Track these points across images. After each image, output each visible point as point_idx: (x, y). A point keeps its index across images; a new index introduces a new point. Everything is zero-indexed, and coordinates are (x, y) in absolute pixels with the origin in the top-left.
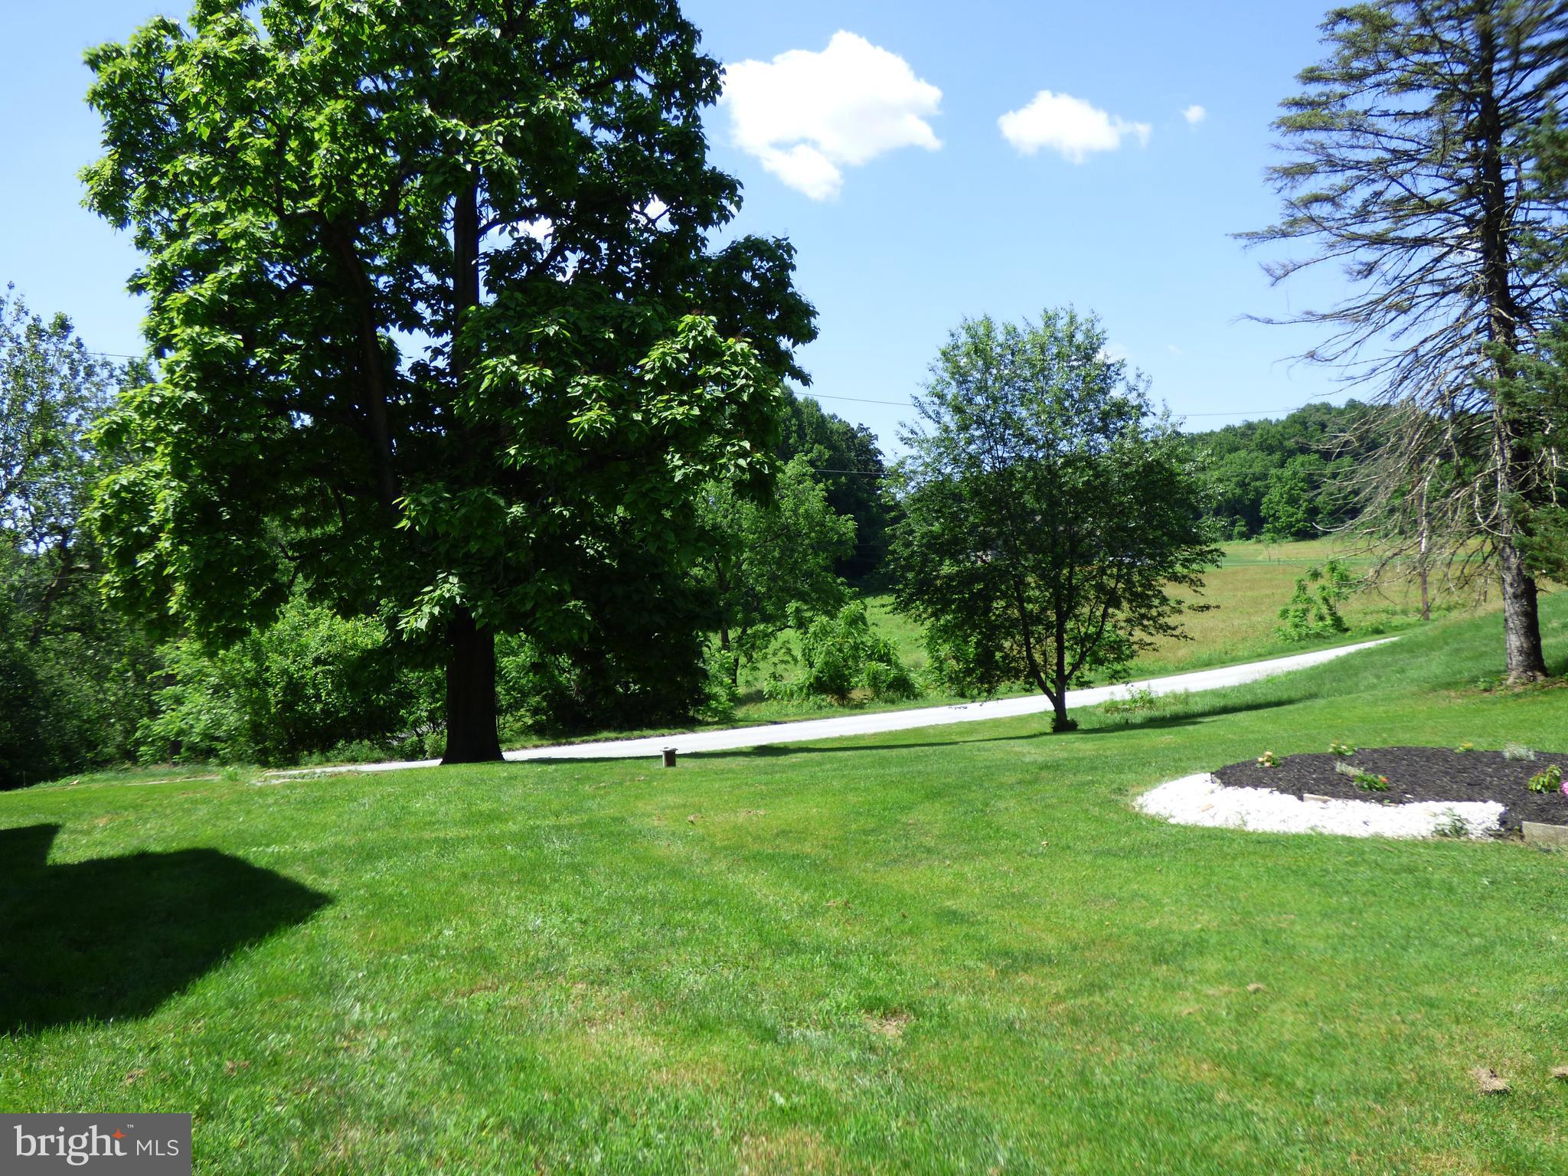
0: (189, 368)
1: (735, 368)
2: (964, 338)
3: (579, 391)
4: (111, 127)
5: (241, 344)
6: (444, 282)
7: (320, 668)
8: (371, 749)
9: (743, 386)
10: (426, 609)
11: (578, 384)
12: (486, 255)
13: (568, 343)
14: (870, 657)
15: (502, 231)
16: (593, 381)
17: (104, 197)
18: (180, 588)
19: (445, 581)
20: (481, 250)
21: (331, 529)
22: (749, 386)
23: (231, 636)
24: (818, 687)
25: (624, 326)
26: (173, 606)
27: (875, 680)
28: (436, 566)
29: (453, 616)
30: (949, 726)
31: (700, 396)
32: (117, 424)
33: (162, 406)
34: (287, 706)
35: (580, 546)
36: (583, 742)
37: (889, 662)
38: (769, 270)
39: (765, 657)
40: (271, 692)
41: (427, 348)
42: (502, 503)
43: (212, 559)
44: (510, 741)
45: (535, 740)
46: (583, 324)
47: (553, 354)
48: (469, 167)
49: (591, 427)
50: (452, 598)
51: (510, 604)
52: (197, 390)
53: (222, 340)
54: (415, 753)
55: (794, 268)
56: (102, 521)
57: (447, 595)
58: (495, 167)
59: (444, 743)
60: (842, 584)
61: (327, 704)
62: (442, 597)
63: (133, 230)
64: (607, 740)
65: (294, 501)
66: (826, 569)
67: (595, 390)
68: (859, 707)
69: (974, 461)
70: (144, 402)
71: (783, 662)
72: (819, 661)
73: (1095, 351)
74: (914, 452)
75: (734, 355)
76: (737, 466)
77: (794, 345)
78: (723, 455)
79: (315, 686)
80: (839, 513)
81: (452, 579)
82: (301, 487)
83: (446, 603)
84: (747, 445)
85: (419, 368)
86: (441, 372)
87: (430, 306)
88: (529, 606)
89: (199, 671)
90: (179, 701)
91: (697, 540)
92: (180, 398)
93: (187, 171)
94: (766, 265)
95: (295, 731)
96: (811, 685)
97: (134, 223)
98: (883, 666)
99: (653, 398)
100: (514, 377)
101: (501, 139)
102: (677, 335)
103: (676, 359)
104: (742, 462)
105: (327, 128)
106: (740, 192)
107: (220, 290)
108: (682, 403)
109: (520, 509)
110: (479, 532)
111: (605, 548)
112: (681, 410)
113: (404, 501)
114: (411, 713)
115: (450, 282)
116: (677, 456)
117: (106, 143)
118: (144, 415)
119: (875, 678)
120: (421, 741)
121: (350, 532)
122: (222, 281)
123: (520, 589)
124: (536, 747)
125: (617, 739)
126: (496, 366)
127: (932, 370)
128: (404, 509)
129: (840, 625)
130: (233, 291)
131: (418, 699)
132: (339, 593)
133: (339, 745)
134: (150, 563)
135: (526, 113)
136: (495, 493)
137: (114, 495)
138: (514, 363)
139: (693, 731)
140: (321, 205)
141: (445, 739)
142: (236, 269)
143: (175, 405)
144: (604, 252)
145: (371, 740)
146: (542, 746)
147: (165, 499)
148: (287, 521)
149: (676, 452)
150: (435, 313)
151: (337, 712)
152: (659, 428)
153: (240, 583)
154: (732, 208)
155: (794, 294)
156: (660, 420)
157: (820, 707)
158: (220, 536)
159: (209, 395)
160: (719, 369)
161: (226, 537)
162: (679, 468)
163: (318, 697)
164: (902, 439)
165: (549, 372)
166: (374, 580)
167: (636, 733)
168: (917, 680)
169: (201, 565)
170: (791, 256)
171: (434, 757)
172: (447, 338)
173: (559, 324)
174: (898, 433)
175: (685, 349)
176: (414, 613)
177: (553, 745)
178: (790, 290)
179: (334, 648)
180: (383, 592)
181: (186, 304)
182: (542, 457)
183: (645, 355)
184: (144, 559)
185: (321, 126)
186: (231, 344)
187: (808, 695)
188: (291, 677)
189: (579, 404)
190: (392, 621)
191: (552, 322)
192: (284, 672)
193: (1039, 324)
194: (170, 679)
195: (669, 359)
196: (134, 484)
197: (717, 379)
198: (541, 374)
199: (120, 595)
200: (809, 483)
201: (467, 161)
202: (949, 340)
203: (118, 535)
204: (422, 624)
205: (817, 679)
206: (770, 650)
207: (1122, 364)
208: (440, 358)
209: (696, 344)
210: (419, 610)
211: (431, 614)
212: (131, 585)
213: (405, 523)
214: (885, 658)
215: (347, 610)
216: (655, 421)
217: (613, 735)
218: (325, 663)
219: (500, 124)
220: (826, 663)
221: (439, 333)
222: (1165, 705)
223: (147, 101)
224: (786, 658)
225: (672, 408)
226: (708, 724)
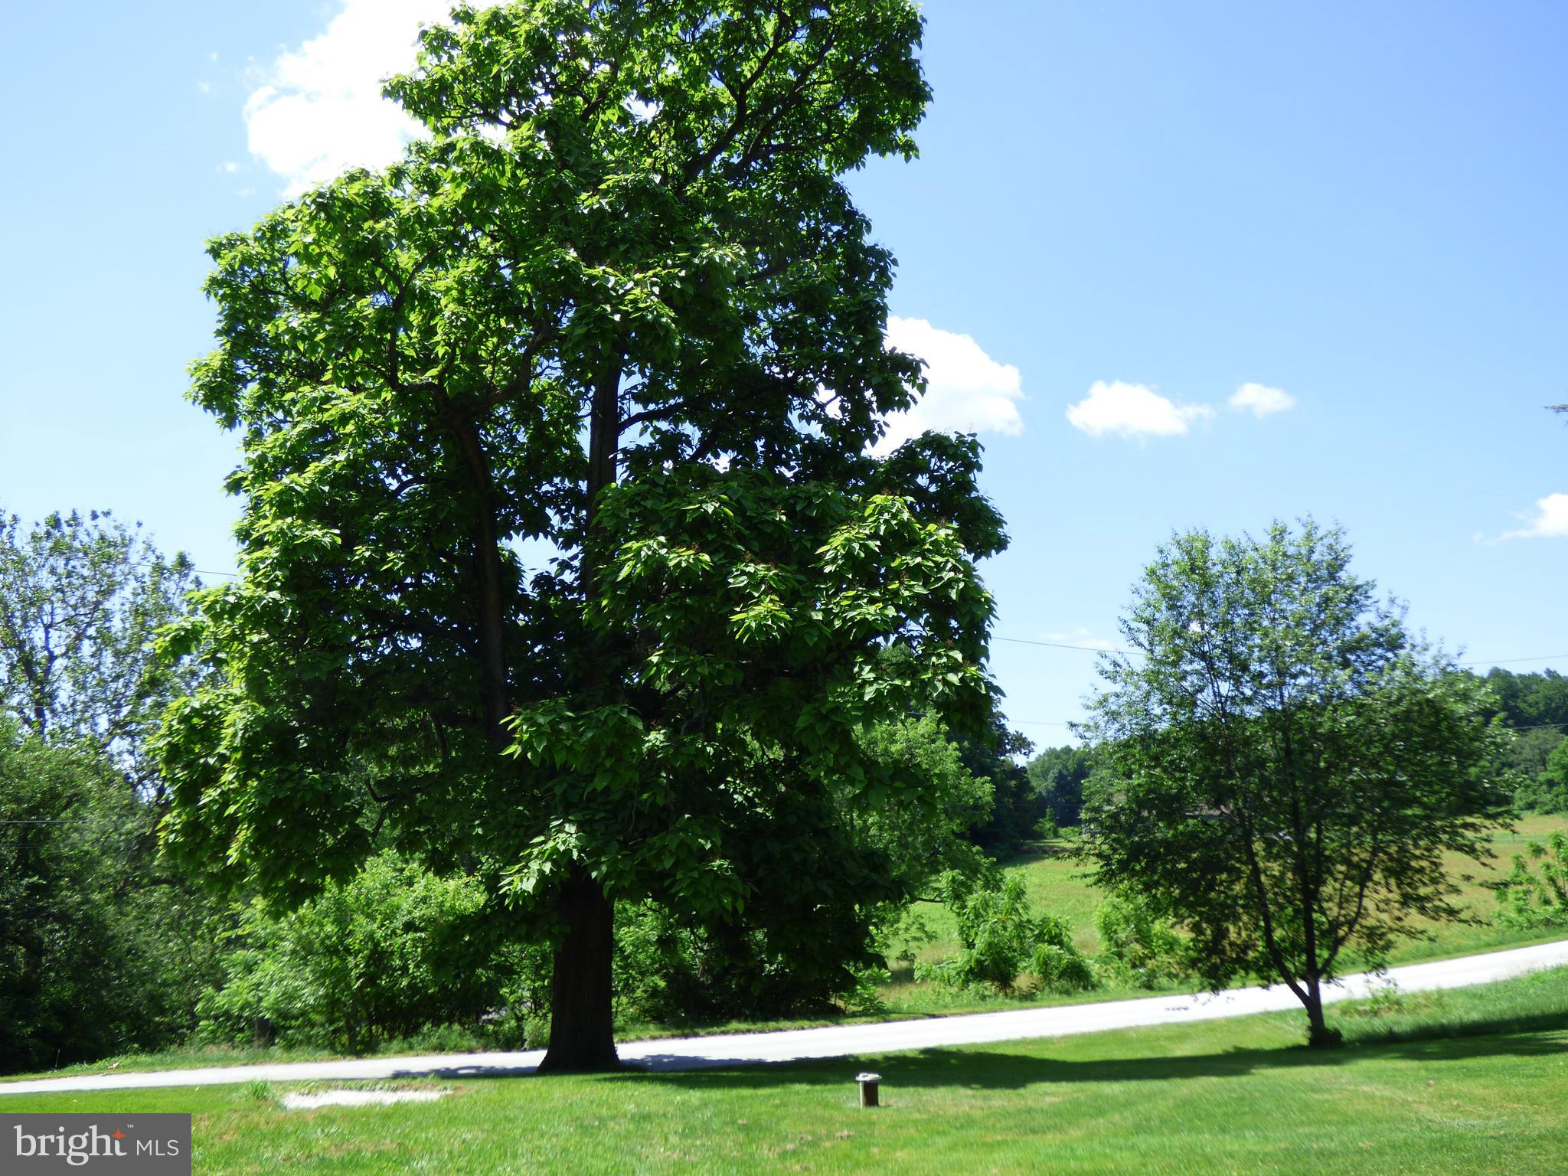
0: (278, 564)
1: (939, 559)
2: (1175, 554)
3: (743, 581)
4: (226, 317)
5: (339, 541)
6: (577, 485)
7: (411, 935)
8: (461, 1035)
9: (950, 580)
10: (534, 865)
11: (743, 573)
12: (625, 451)
13: (729, 524)
14: (1039, 938)
15: (645, 429)
16: (761, 569)
17: (212, 389)
18: (243, 833)
19: (560, 829)
20: (620, 446)
21: (430, 769)
22: (958, 581)
23: (298, 894)
24: (977, 972)
25: (798, 508)
26: (233, 854)
27: (1045, 965)
28: (549, 812)
29: (567, 876)
30: (1153, 1028)
31: (896, 593)
32: (186, 630)
33: (236, 607)
34: (370, 979)
35: (726, 791)
36: (709, 1034)
37: (1061, 943)
38: (950, 470)
39: (896, 933)
40: (351, 961)
41: (553, 561)
42: (640, 726)
43: (281, 796)
44: (623, 1030)
45: (653, 1029)
46: (749, 504)
47: (710, 537)
48: (617, 318)
49: (759, 625)
50: (568, 852)
51: (643, 862)
52: (282, 590)
53: (317, 533)
54: (512, 1042)
55: (980, 468)
56: (168, 751)
57: (562, 848)
58: (650, 317)
59: (547, 1030)
60: (978, 853)
61: (415, 978)
62: (555, 850)
63: (242, 430)
64: (737, 1032)
65: (393, 736)
66: (960, 836)
67: (763, 580)
68: (1028, 998)
69: (1188, 701)
70: (216, 602)
71: (915, 939)
72: (980, 943)
73: (1341, 567)
74: (1118, 688)
75: (935, 543)
76: (946, 682)
77: (975, 559)
78: (926, 669)
79: (402, 956)
80: (974, 775)
81: (568, 828)
82: (402, 718)
83: (560, 859)
84: (958, 655)
85: (543, 582)
86: (569, 588)
87: (559, 512)
88: (668, 864)
89: (273, 934)
90: (249, 968)
91: (893, 778)
92: (261, 598)
93: (290, 330)
94: (947, 466)
95: (376, 1008)
96: (971, 970)
97: (245, 424)
98: (1055, 948)
99: (836, 594)
100: (662, 563)
101: (656, 290)
102: (863, 519)
103: (864, 547)
104: (953, 678)
105: (454, 293)
106: (925, 372)
107: (321, 481)
108: (872, 601)
109: (661, 737)
110: (608, 764)
111: (756, 794)
112: (872, 609)
113: (514, 721)
114: (512, 992)
115: (583, 485)
116: (867, 668)
117: (219, 333)
118: (217, 617)
119: (1046, 964)
120: (520, 1028)
121: (450, 770)
122: (326, 471)
123: (655, 840)
124: (654, 1038)
125: (749, 1031)
126: (640, 549)
127: (1136, 592)
128: (515, 730)
129: (1003, 899)
130: (337, 482)
131: (518, 973)
132: (433, 843)
133: (425, 1029)
134: (214, 801)
135: (686, 264)
136: (630, 712)
137: (184, 719)
138: (662, 545)
139: (838, 1024)
140: (440, 376)
141: (549, 1025)
142: (342, 457)
143: (253, 606)
144: (760, 449)
145: (462, 1024)
146: (661, 1037)
147: (236, 720)
148: (382, 758)
149: (865, 662)
150: (564, 520)
151: (427, 988)
152: (842, 633)
153: (310, 828)
154: (915, 392)
155: (979, 499)
156: (845, 620)
157: (984, 998)
158: (294, 767)
159: (295, 597)
160: (919, 560)
161: (301, 770)
162: (871, 683)
163: (404, 969)
164: (1102, 673)
165: (706, 557)
166: (474, 827)
167: (772, 1024)
168: (1095, 968)
169: (267, 803)
170: (976, 455)
171: (534, 1047)
172: (575, 549)
173: (719, 500)
174: (1097, 664)
175: (874, 536)
176: (519, 871)
177: (673, 1037)
178: (974, 494)
179: (432, 912)
180: (483, 843)
181: (281, 493)
182: (694, 666)
183: (825, 543)
184: (210, 794)
185: (448, 290)
186: (327, 540)
187: (966, 982)
188: (377, 944)
189: (744, 598)
190: (492, 882)
191: (712, 498)
192: (370, 936)
193: (1264, 541)
194: (239, 942)
195: (856, 546)
196: (207, 707)
197: (915, 572)
198: (697, 560)
199: (180, 839)
200: (941, 743)
201: (615, 311)
202: (1157, 557)
203: (183, 769)
204: (529, 885)
205: (979, 962)
206: (902, 925)
207: (1372, 585)
208: (568, 572)
209: (890, 531)
210: (526, 866)
211: (541, 872)
212: (193, 828)
213: (514, 749)
214: (1056, 940)
215: (441, 866)
216: (837, 623)
217: (743, 1026)
218: (417, 930)
219: (655, 275)
220: (990, 945)
221: (567, 546)
222: (1418, 1006)
223: (267, 291)
224: (919, 935)
225: (860, 606)
226: (854, 1015)
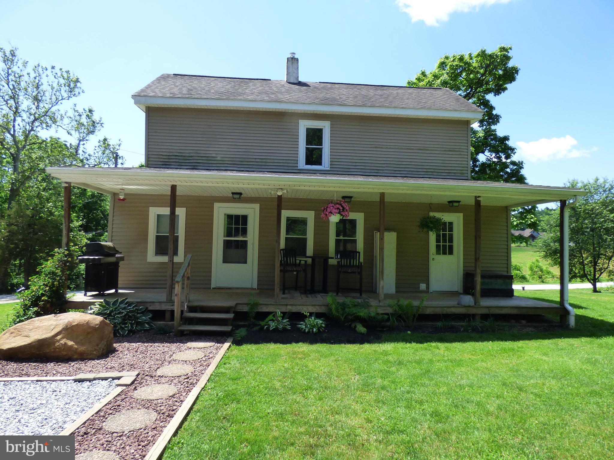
37: (519, 271)
55: (523, 168)
